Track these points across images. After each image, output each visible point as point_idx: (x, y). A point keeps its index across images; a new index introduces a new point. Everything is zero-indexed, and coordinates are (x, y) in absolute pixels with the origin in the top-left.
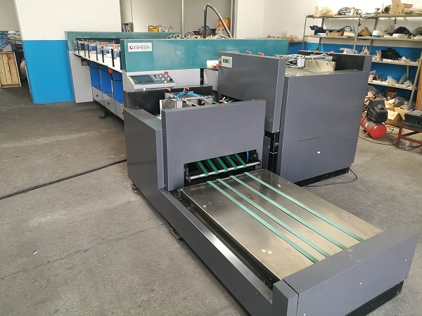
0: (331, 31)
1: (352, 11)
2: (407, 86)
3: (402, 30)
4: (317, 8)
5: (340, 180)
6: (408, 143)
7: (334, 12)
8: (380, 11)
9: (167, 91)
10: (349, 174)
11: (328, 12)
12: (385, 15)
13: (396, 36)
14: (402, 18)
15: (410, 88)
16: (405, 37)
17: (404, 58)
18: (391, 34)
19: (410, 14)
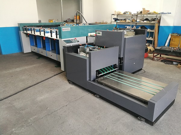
0: (121, 20)
1: (129, 13)
2: (151, 39)
3: (147, 19)
4: (115, 11)
5: (140, 73)
6: (156, 58)
7: (122, 13)
8: (139, 13)
9: (80, 45)
10: (142, 71)
11: (120, 13)
12: (140, 14)
13: (145, 21)
14: (146, 15)
15: (152, 40)
16: (149, 22)
17: (149, 29)
18: (144, 21)
19: (150, 14)
